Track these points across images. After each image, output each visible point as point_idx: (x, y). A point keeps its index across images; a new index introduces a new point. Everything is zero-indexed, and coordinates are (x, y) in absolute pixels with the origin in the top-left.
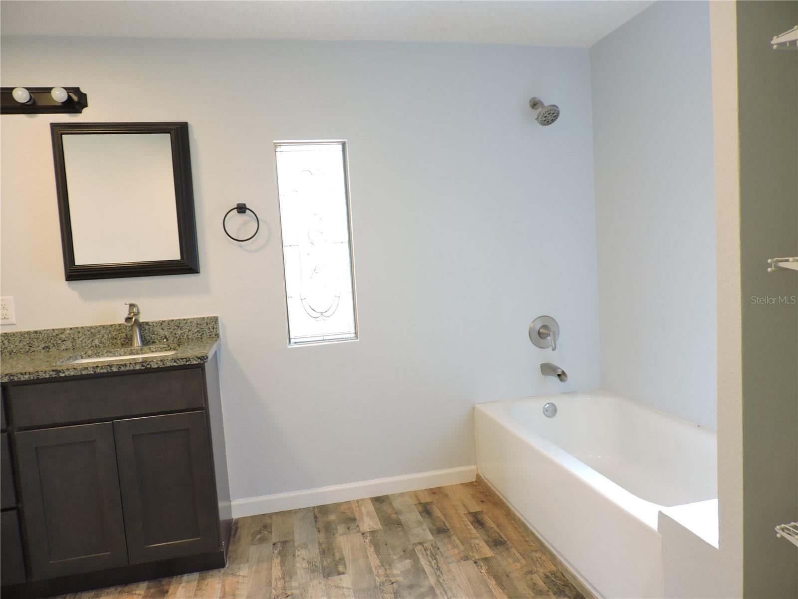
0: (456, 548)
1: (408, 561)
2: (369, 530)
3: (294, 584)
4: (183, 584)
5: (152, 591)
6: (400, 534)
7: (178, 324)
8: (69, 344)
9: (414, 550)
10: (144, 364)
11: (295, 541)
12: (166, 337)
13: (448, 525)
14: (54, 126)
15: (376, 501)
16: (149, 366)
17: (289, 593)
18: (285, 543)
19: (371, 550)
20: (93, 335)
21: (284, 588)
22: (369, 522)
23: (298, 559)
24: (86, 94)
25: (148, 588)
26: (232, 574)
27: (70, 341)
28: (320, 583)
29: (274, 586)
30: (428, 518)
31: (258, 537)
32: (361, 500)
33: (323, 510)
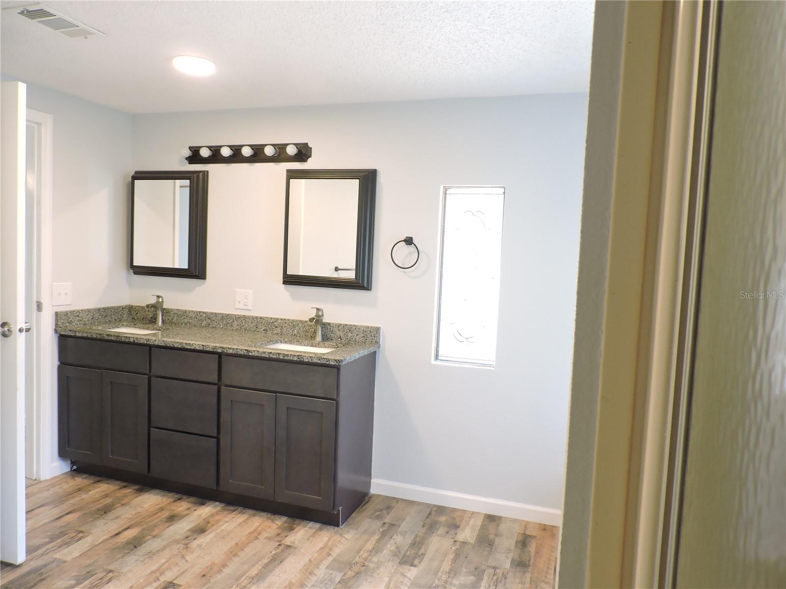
0: (522, 584)
1: (473, 578)
2: (462, 540)
3: (375, 559)
4: (306, 528)
5: (286, 525)
6: (485, 553)
7: (350, 329)
8: (279, 330)
9: (485, 571)
10: (299, 357)
11: (401, 527)
12: (340, 337)
13: (532, 561)
14: (288, 171)
15: (488, 518)
16: (302, 360)
17: (366, 564)
18: (392, 525)
19: (451, 556)
20: (294, 326)
21: (366, 559)
22: (467, 534)
23: (392, 541)
24: (311, 148)
25: (285, 522)
26: (340, 534)
27: (279, 328)
28: (393, 566)
29: (361, 554)
30: (520, 549)
31: (378, 513)
32: (477, 513)
33: (441, 510)
